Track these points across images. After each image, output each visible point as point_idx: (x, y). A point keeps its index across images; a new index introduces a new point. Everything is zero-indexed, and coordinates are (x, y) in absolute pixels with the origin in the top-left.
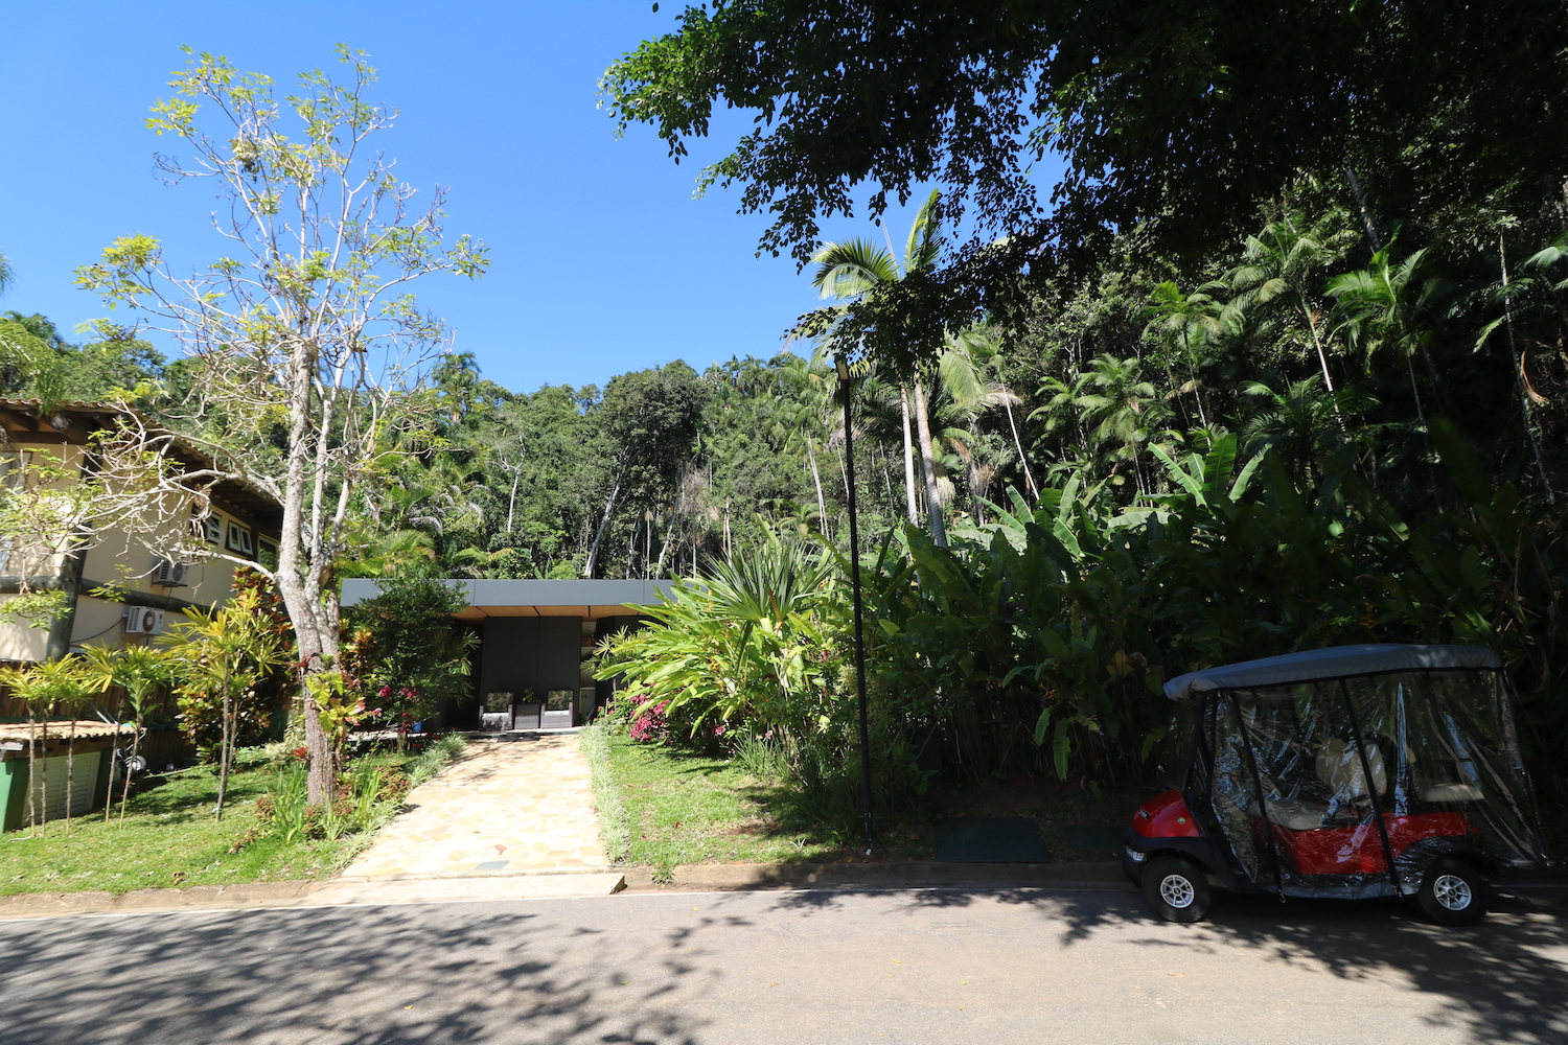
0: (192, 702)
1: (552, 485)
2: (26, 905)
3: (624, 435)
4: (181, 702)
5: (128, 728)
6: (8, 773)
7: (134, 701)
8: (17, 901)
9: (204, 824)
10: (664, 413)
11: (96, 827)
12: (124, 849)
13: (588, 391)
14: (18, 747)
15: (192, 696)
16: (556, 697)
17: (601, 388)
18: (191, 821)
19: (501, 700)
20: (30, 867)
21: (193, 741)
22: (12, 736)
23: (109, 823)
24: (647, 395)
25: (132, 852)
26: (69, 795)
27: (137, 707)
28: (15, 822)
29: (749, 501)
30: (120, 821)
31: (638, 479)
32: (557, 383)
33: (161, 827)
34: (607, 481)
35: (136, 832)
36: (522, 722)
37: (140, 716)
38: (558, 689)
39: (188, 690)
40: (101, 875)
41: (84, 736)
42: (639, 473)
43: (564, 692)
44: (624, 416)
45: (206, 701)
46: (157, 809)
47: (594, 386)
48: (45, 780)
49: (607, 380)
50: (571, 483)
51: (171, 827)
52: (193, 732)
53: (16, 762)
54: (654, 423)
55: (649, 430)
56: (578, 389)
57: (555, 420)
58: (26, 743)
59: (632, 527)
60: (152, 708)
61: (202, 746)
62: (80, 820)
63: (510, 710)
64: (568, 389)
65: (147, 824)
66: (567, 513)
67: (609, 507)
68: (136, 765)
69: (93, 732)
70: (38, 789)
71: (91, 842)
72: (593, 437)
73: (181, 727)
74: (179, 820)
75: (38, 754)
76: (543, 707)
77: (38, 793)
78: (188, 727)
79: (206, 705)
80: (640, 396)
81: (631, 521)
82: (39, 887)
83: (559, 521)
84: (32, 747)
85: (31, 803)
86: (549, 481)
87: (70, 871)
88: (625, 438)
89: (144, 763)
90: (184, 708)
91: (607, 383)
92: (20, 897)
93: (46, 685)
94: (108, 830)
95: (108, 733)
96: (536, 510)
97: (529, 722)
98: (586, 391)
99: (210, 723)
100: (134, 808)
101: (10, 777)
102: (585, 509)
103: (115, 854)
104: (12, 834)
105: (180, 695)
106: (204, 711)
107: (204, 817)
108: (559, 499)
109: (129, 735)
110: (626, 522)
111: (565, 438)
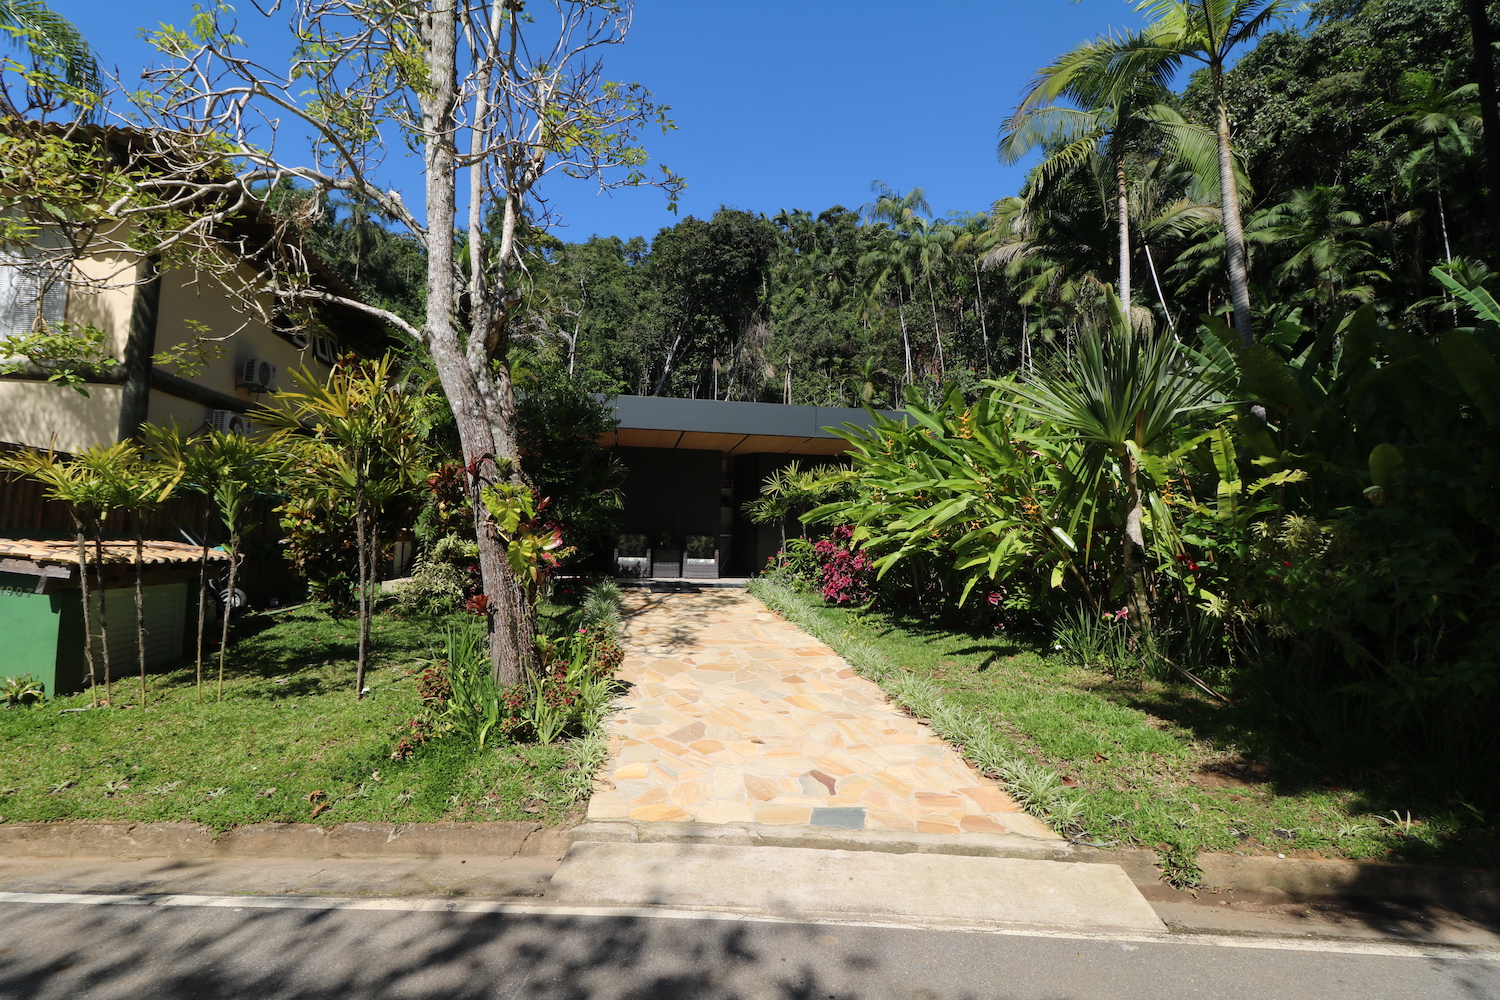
0: (298, 523)
1: (610, 334)
2: (73, 841)
3: (687, 279)
4: (284, 523)
5: (217, 553)
6: (54, 610)
7: (227, 518)
8: (60, 833)
9: (338, 700)
10: (732, 257)
11: (185, 694)
12: (227, 738)
13: (637, 244)
14: (65, 574)
15: (299, 516)
16: (696, 543)
17: (650, 241)
18: (321, 692)
19: (634, 542)
20: (85, 767)
21: (302, 573)
22: (55, 557)
23: (204, 688)
24: (713, 237)
25: (239, 748)
26: (141, 648)
27: (230, 525)
28: (70, 679)
29: (805, 360)
30: (218, 685)
31: (700, 329)
32: (605, 235)
33: (279, 701)
34: (667, 331)
35: (245, 709)
36: (661, 569)
37: (235, 538)
38: (698, 534)
39: (291, 508)
40: (192, 789)
41: (160, 561)
42: (702, 323)
43: (704, 538)
44: (688, 260)
45: (315, 523)
46: (268, 669)
47: (641, 239)
48: (104, 625)
49: (656, 233)
50: (630, 332)
51: (293, 701)
52: (302, 562)
53: (62, 594)
54: (720, 268)
55: (716, 276)
56: (625, 241)
57: (607, 271)
58: (74, 567)
59: (694, 378)
60: (249, 527)
61: (314, 580)
62: (163, 679)
63: (649, 555)
64: (617, 242)
65: (257, 694)
66: (627, 362)
67: (669, 358)
68: (232, 599)
69: (173, 556)
70: (97, 638)
71: (177, 722)
72: (645, 289)
73: (286, 554)
74: (301, 689)
75: (92, 585)
76: (685, 554)
77: (97, 643)
78: (294, 554)
79: (316, 528)
80: (706, 238)
81: (693, 372)
82: (94, 807)
83: (619, 371)
84: (83, 574)
85: (89, 656)
86: (607, 330)
87: (144, 777)
88: (689, 284)
89: (244, 598)
90: (288, 531)
91: (655, 235)
92: (63, 826)
93: (94, 483)
94: (201, 702)
95: (195, 559)
96: (595, 358)
97: (668, 569)
98: (634, 244)
99: (322, 551)
100: (238, 664)
101: (57, 617)
102: (643, 361)
103: (213, 749)
104: (65, 700)
105: (282, 514)
106: (313, 535)
107: (338, 687)
108: (618, 349)
109: (222, 562)
110: (687, 373)
111: (617, 287)
